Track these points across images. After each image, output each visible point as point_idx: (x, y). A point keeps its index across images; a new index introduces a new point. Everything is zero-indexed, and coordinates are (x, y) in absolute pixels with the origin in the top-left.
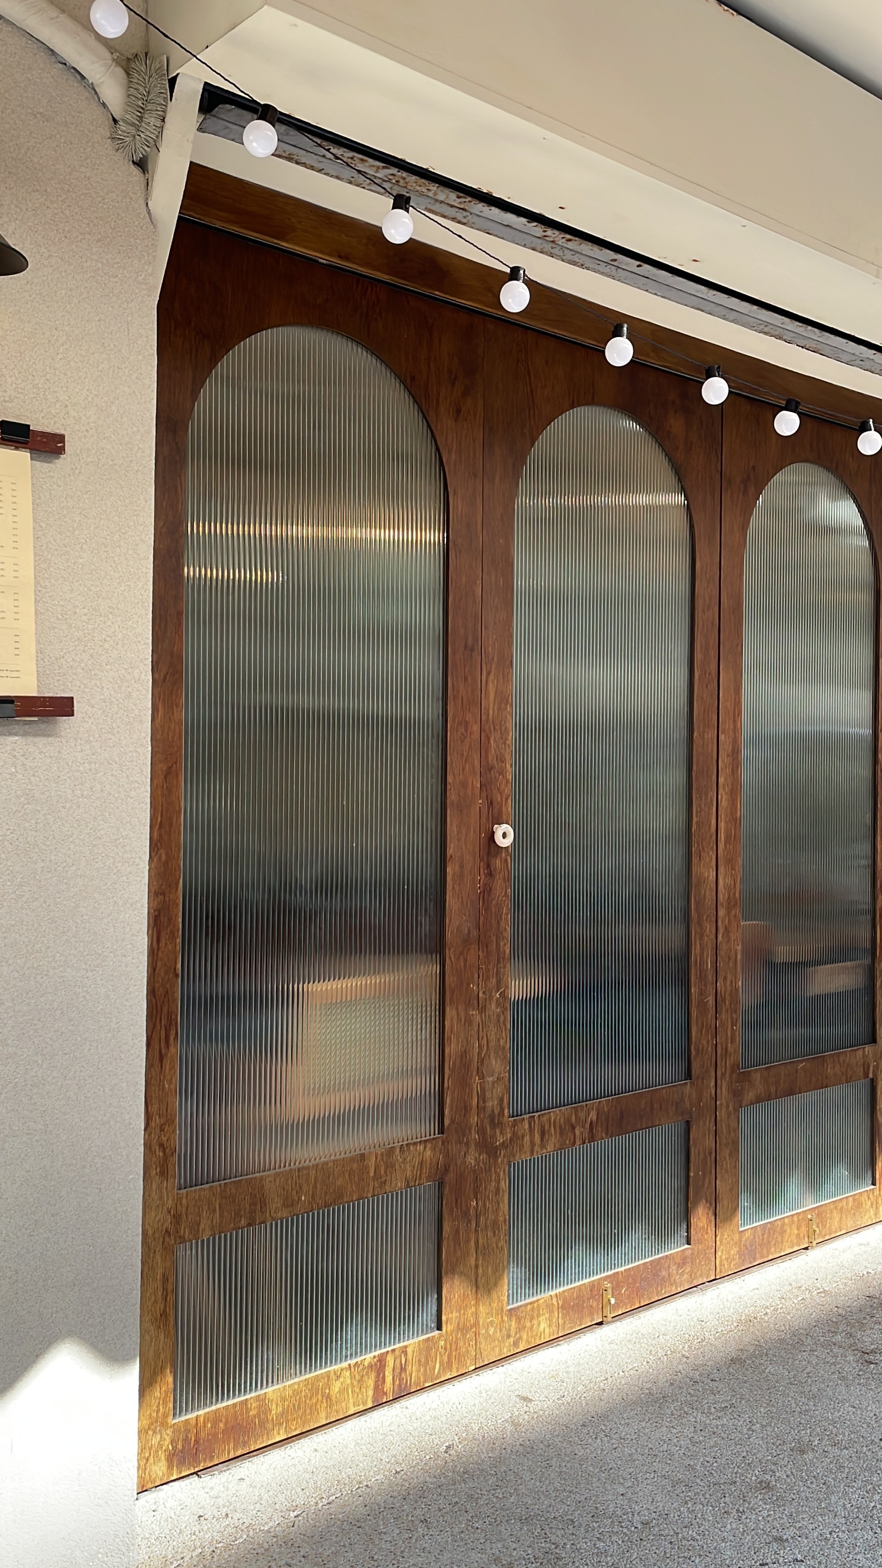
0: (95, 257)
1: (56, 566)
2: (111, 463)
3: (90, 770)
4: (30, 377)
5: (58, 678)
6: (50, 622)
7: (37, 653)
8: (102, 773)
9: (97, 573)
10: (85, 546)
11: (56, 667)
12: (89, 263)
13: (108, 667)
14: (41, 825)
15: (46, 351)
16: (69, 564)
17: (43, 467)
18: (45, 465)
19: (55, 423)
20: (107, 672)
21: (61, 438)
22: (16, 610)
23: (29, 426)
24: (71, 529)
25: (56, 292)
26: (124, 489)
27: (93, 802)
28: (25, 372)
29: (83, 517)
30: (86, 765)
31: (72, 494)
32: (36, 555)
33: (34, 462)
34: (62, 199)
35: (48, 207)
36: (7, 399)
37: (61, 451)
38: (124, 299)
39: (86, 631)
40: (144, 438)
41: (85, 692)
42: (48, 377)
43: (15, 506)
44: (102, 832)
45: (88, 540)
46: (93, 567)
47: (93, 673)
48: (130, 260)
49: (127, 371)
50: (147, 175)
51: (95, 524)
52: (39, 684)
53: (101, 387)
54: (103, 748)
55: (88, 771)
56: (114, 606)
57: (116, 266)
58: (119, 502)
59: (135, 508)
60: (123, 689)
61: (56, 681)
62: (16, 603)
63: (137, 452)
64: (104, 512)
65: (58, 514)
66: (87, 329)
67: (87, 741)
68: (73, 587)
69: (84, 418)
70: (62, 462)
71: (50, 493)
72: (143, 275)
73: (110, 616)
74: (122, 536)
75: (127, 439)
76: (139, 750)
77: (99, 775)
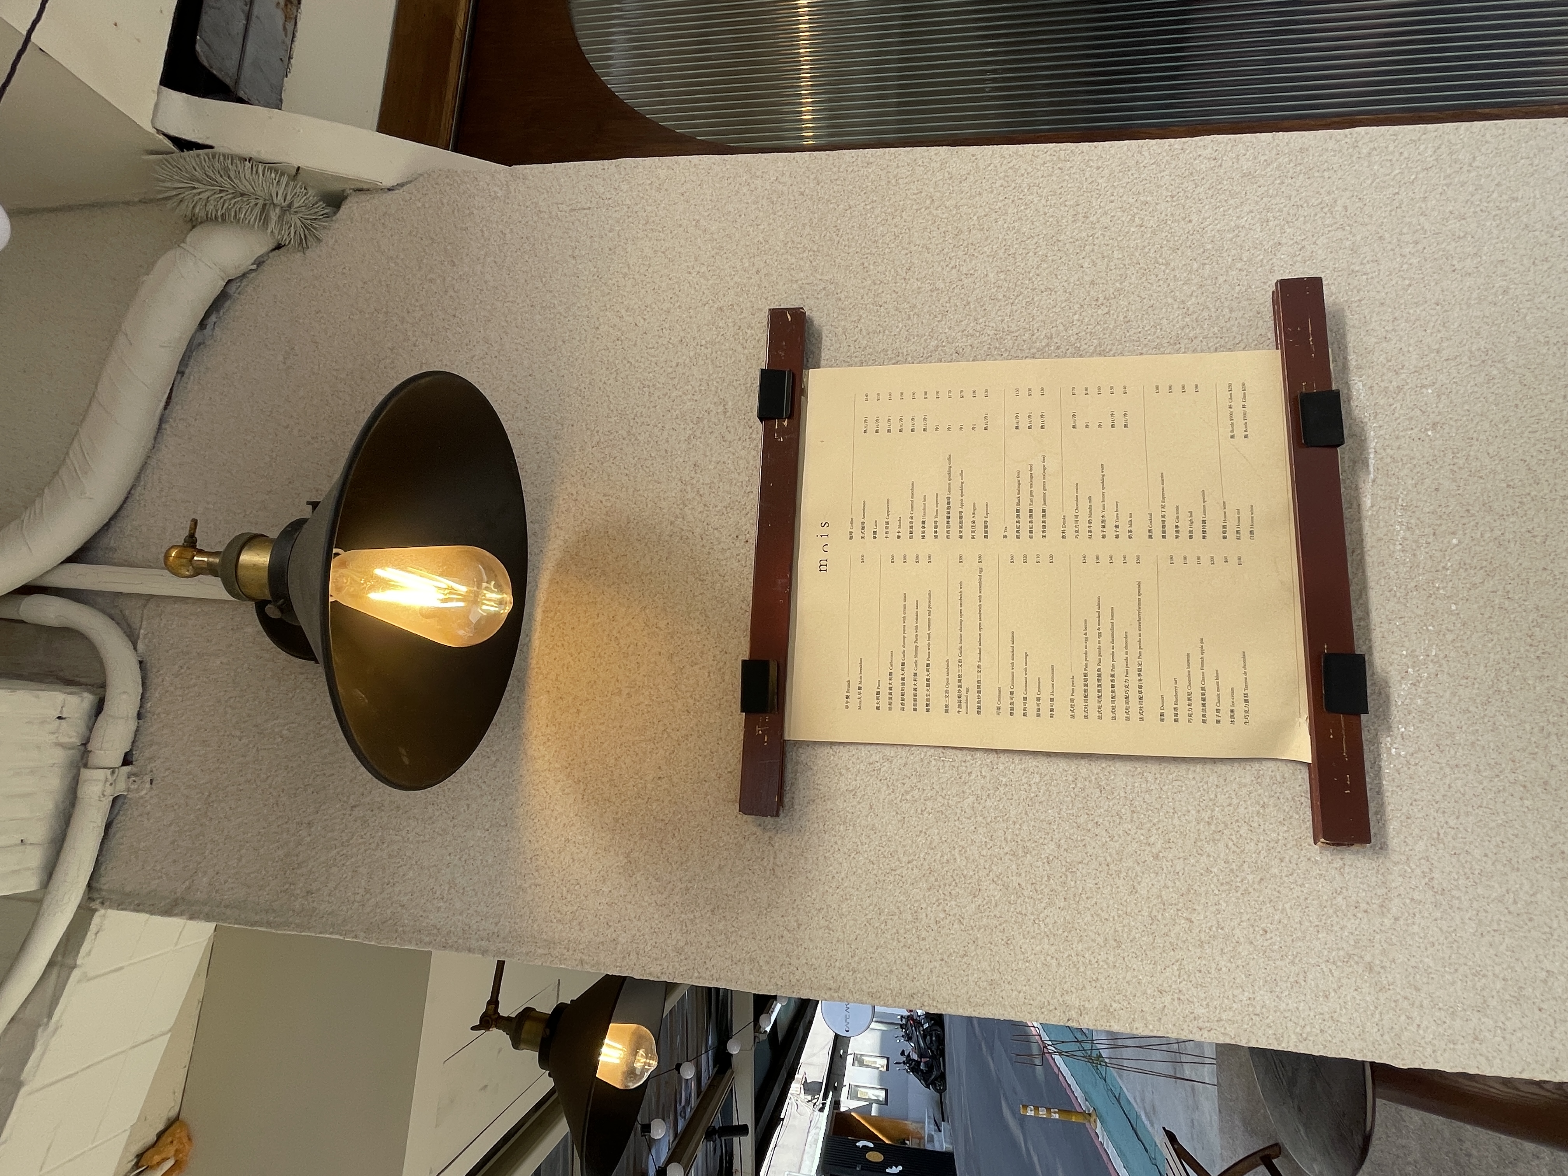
0: (479, 267)
1: (1007, 319)
2: (808, 229)
3: (1416, 243)
4: (680, 370)
5: (1227, 310)
6: (1116, 327)
7: (1178, 352)
8: (1422, 219)
9: (1012, 245)
10: (964, 270)
11: (1205, 314)
12: (488, 277)
13: (1194, 218)
14: (1551, 333)
15: (635, 345)
16: (1001, 297)
17: (828, 349)
18: (826, 342)
19: (750, 327)
20: (1205, 219)
21: (777, 316)
22: (1106, 391)
23: (763, 371)
24: (934, 294)
25: (541, 330)
26: (852, 203)
27: (1490, 233)
28: (672, 379)
29: (910, 273)
30: (1406, 250)
31: (871, 295)
32: (988, 356)
33: (823, 363)
34: (399, 323)
35: (415, 345)
36: (721, 409)
37: (798, 314)
38: (535, 219)
39: (1127, 261)
40: (759, 173)
41: (1250, 260)
42: (675, 340)
43: (908, 395)
44: (1557, 213)
45: (953, 264)
46: (1001, 253)
47: (1210, 246)
48: (475, 212)
49: (649, 208)
50: (348, 192)
51: (920, 253)
52: (1242, 345)
53: (682, 250)
54: (1366, 220)
55: (1420, 247)
56: (1072, 212)
57: (486, 234)
58: (877, 211)
59: (883, 183)
60: (1238, 189)
61: (1234, 315)
62: (1093, 390)
63: (784, 184)
64: (896, 237)
65: (909, 318)
66: (590, 277)
67: (1354, 250)
68: (1043, 288)
69: (736, 279)
70: (816, 314)
71: (874, 332)
72: (496, 189)
73: (1093, 219)
74: (937, 203)
75: (764, 202)
76: (1365, 151)
77: (1427, 226)
